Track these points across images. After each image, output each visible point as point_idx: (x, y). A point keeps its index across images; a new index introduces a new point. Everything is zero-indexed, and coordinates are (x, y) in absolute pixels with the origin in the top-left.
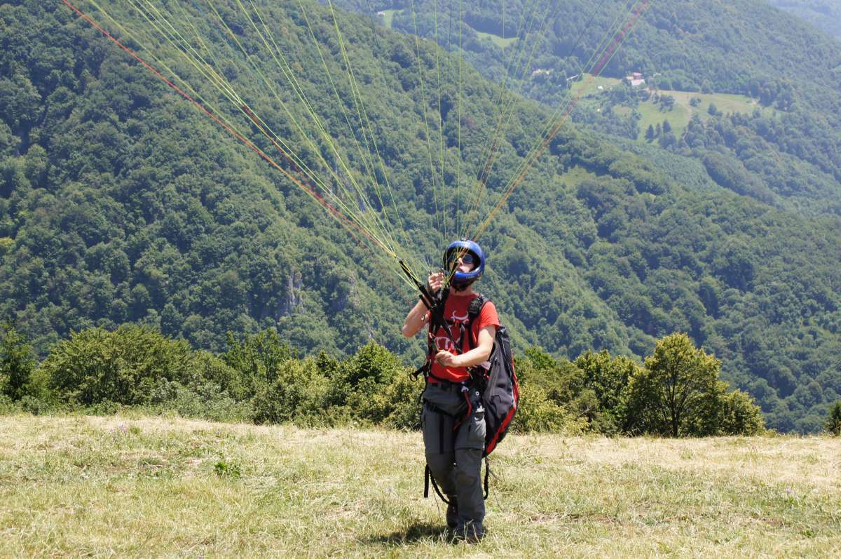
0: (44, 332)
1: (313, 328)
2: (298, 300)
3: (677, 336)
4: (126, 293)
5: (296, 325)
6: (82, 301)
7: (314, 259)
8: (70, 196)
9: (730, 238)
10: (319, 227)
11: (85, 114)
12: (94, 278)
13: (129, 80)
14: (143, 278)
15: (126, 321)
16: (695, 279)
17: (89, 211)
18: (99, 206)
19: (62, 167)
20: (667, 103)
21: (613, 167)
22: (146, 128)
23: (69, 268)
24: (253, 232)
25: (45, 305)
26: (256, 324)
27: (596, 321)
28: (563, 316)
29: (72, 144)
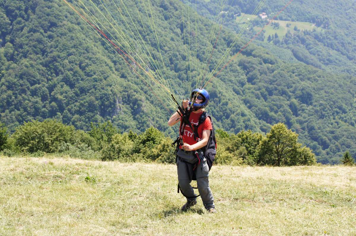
0: (13, 122)
1: (127, 121)
2: (120, 109)
3: (280, 124)
4: (47, 106)
5: (119, 119)
6: (29, 109)
7: (127, 91)
8: (23, 65)
9: (303, 83)
10: (129, 78)
11: (30, 30)
12: (34, 99)
13: (48, 15)
14: (55, 99)
15: (48, 117)
16: (288, 100)
17: (31, 71)
18: (36, 69)
19: (20, 52)
20: (276, 26)
21: (253, 53)
22: (56, 36)
23: (23, 95)
24: (101, 80)
25: (13, 110)
26: (103, 119)
27: (246, 118)
28: (232, 116)
29: (24, 42)
